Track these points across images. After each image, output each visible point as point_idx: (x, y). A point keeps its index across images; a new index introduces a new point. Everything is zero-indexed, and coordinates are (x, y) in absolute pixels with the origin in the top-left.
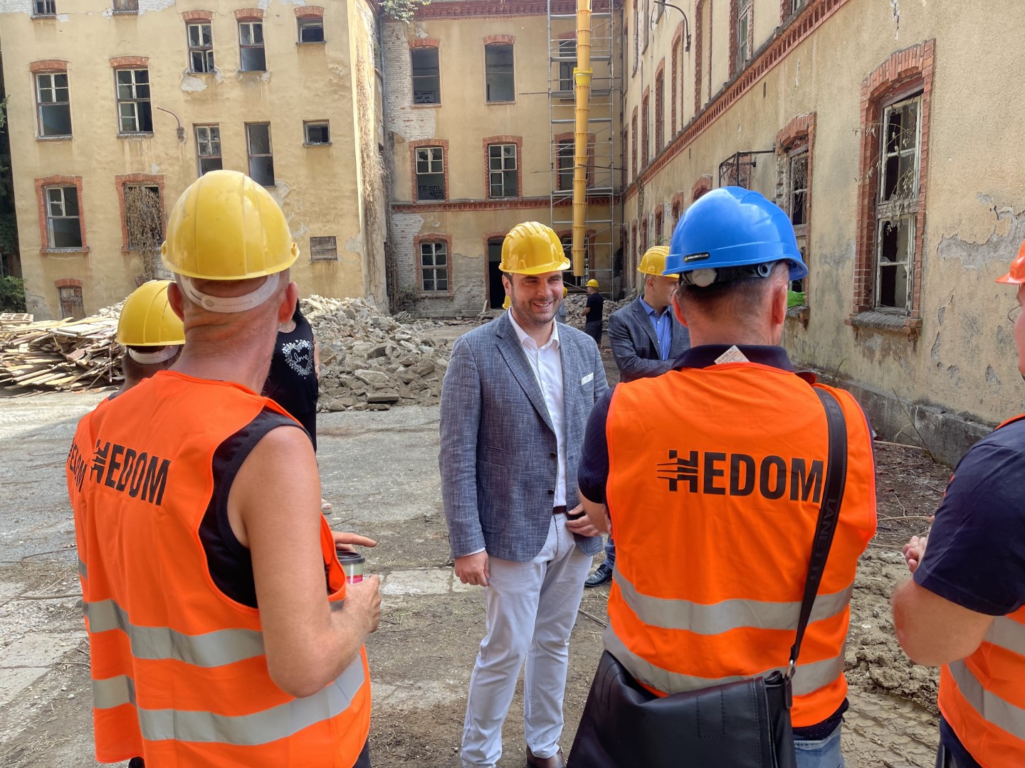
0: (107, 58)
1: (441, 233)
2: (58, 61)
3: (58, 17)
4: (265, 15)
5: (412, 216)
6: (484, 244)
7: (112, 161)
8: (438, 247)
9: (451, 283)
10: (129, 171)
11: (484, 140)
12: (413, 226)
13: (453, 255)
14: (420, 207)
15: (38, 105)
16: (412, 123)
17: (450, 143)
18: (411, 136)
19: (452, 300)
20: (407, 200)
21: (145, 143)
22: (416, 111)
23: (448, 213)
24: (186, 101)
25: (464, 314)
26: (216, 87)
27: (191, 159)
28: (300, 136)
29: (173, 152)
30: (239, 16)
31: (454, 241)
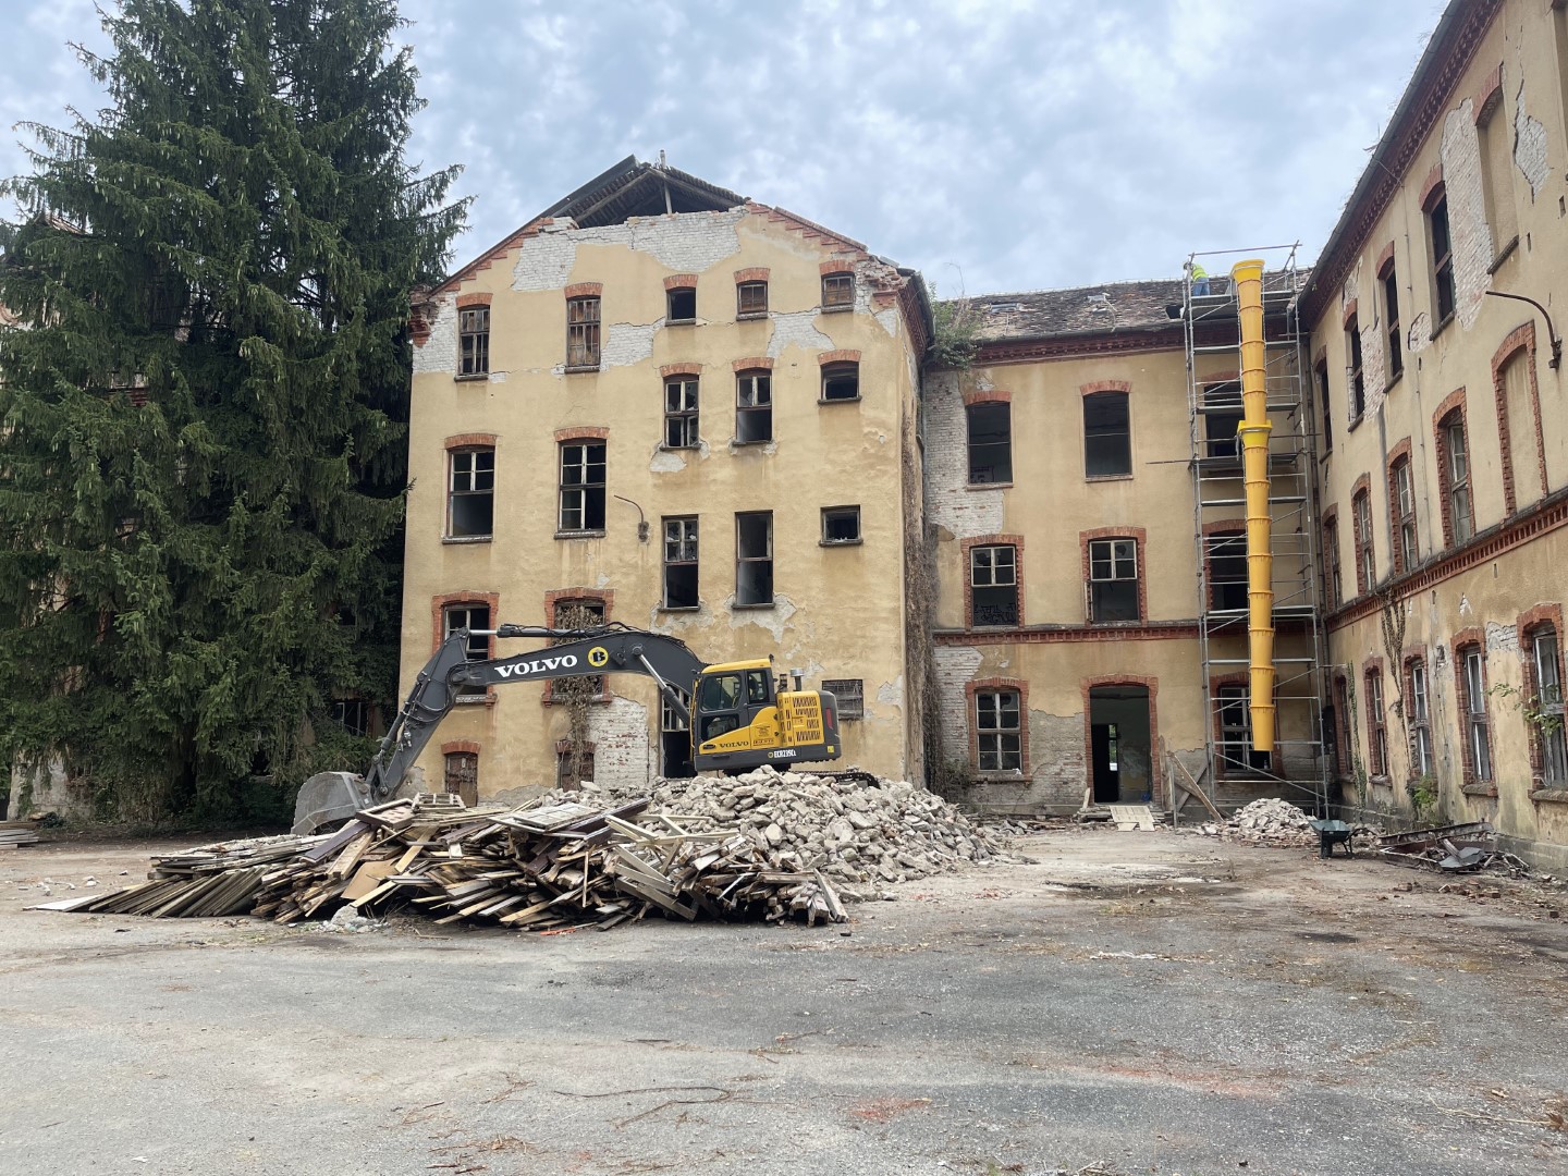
0: (551, 429)
1: (1010, 678)
2: (485, 436)
3: (490, 377)
4: (775, 365)
5: (964, 650)
6: (1084, 696)
7: (543, 571)
8: (1005, 699)
9: (1026, 758)
10: (565, 584)
11: (1082, 534)
12: (962, 666)
13: (1030, 713)
14: (976, 636)
15: (449, 493)
16: (967, 512)
17: (1026, 539)
18: (965, 531)
19: (1028, 787)
20: (955, 625)
21: (592, 544)
22: (972, 495)
23: (1023, 646)
24: (655, 485)
25: (1050, 810)
26: (700, 465)
27: (654, 566)
28: (815, 529)
29: (631, 557)
30: (738, 368)
31: (1032, 691)
